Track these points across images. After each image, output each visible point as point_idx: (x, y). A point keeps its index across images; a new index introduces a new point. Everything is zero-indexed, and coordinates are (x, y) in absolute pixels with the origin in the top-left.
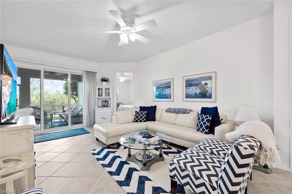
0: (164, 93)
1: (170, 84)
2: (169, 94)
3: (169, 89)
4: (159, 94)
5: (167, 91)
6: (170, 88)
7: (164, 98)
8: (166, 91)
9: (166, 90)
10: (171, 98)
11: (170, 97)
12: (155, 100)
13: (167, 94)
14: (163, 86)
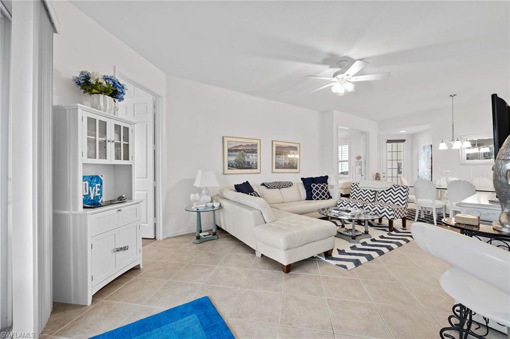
0: (247, 160)
1: (257, 147)
2: (254, 163)
3: (254, 155)
4: (236, 161)
5: (251, 157)
6: (257, 153)
7: (246, 168)
8: (249, 158)
9: (250, 155)
10: (256, 168)
11: (256, 166)
12: (227, 171)
13: (251, 162)
14: (245, 148)
